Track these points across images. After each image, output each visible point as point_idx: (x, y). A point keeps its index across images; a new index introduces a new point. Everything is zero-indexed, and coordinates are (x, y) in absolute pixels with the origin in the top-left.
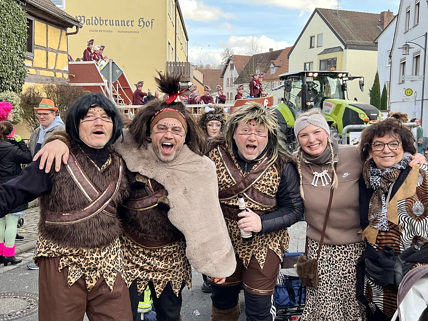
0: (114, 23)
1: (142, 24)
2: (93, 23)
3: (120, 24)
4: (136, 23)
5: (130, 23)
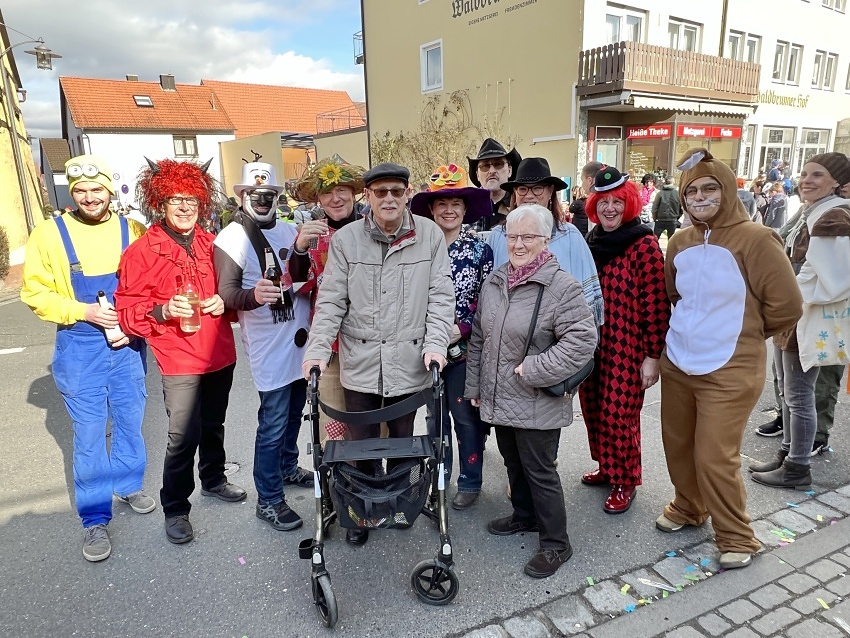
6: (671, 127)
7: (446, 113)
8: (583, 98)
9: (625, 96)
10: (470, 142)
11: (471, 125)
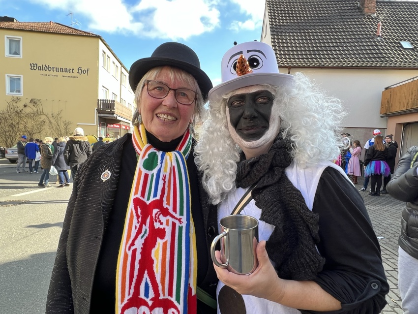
0: (59, 70)
1: (80, 71)
2: (44, 69)
3: (64, 71)
4: (76, 71)
5: (71, 71)
7: (25, 106)
8: (99, 113)
9: (115, 115)
10: (41, 120)
11: (42, 113)
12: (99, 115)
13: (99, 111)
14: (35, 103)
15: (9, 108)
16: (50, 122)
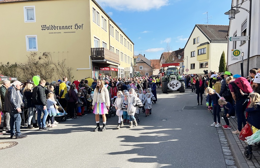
0: (62, 28)
1: (77, 27)
2: (51, 28)
3: (65, 28)
5: (70, 27)
6: (109, 68)
7: (40, 59)
8: (92, 59)
9: (105, 60)
10: (51, 68)
11: (52, 63)
12: (93, 61)
13: (92, 58)
14: (46, 55)
15: (29, 61)
16: (58, 70)
